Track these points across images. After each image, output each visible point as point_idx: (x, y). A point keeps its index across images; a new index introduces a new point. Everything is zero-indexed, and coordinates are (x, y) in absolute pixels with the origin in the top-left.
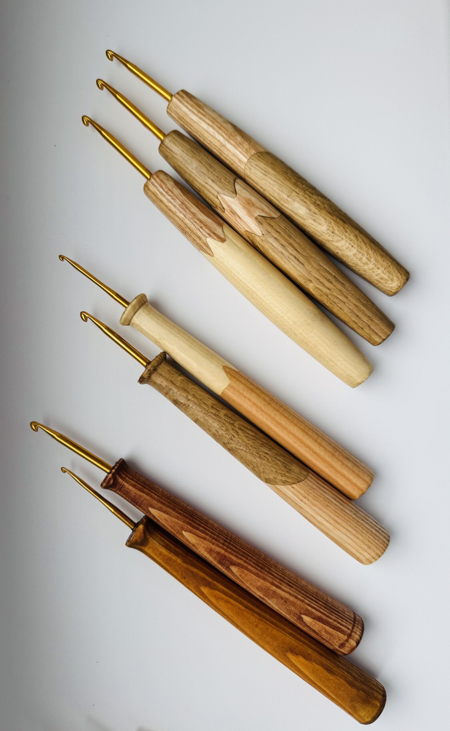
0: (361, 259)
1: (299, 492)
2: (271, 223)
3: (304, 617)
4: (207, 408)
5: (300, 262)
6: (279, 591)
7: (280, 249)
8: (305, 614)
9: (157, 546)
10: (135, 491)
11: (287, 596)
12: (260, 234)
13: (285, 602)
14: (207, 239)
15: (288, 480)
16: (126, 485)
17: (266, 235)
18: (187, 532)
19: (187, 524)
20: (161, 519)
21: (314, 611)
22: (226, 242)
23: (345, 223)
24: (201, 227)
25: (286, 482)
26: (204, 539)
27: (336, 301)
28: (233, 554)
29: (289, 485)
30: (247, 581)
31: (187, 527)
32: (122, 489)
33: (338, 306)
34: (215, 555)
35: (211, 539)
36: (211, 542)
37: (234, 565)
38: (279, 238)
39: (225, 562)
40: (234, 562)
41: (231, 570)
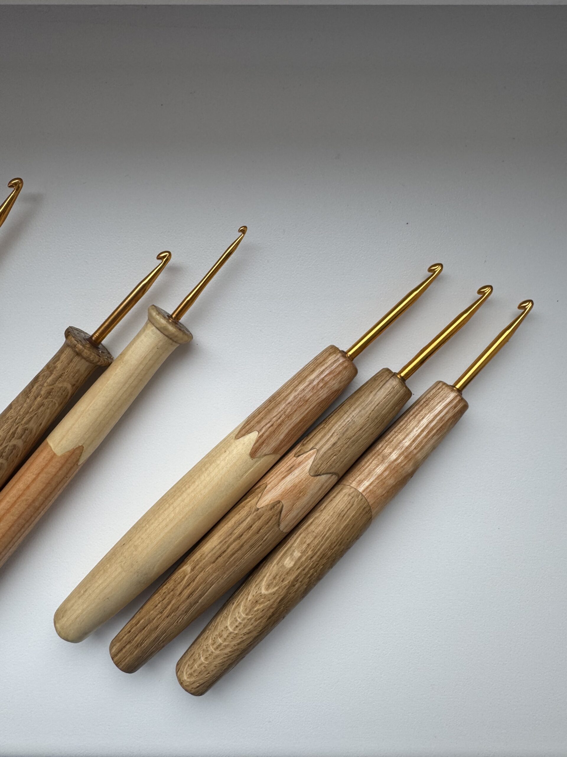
0: (220, 636)
2: (271, 522)
4: (23, 422)
5: (217, 559)
7: (237, 532)
12: (258, 506)
14: (257, 433)
17: (257, 514)
22: (251, 460)
23: (268, 620)
24: (272, 425)
27: (166, 601)
33: (159, 603)
38: (251, 532)
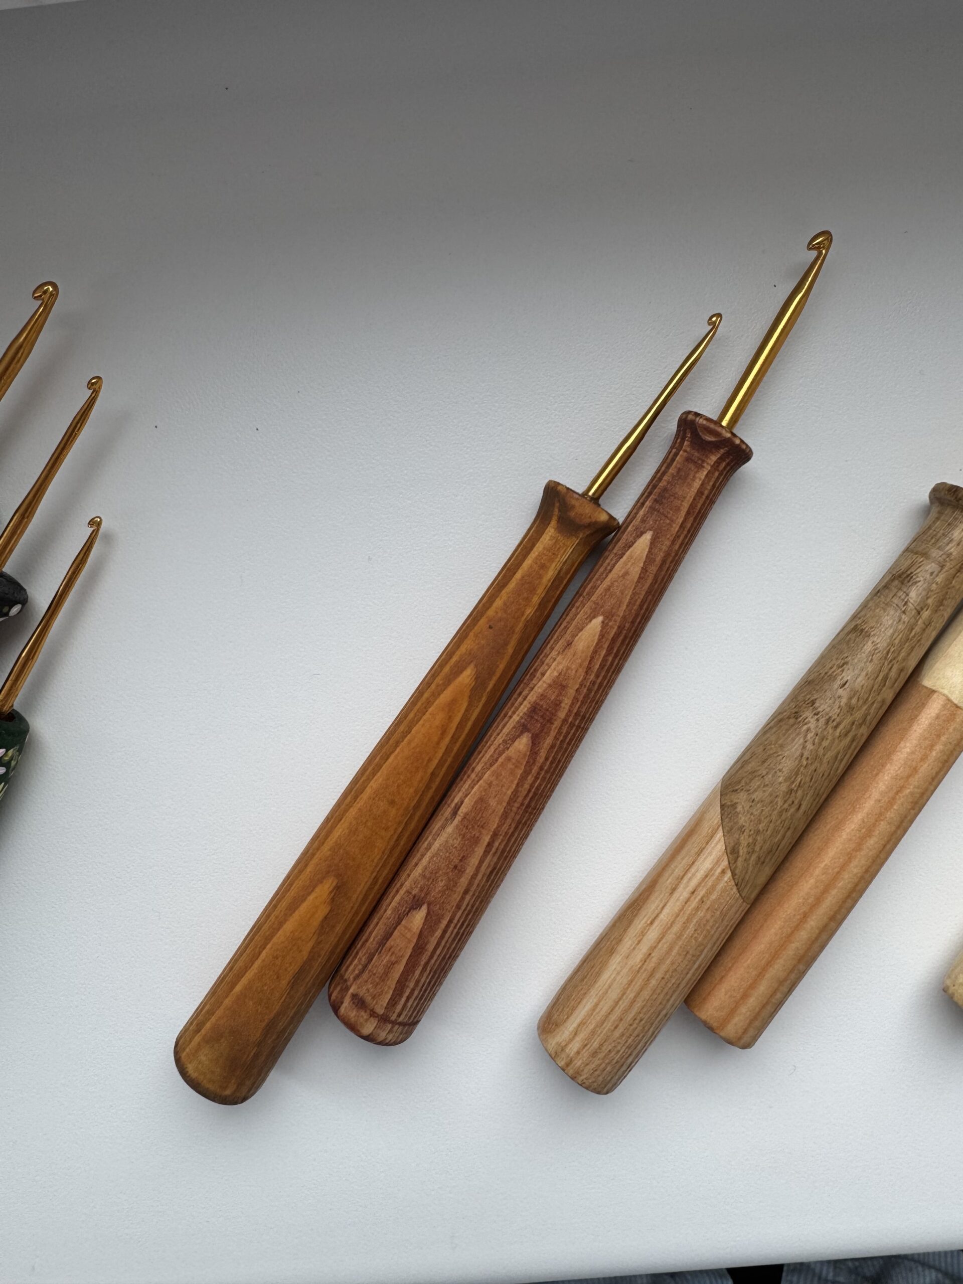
1: (713, 887)
3: (424, 910)
6: (480, 850)
8: (428, 914)
9: (561, 557)
10: (688, 498)
11: (470, 871)
13: (456, 867)
15: (740, 859)
16: (703, 474)
18: (603, 628)
19: (619, 627)
20: (626, 563)
21: (438, 933)
25: (735, 855)
26: (588, 669)
28: (556, 738)
29: (729, 863)
30: (498, 775)
31: (612, 627)
32: (692, 466)
34: (553, 698)
35: (588, 684)
36: (581, 685)
37: (533, 743)
39: (537, 720)
40: (539, 743)
41: (519, 736)
